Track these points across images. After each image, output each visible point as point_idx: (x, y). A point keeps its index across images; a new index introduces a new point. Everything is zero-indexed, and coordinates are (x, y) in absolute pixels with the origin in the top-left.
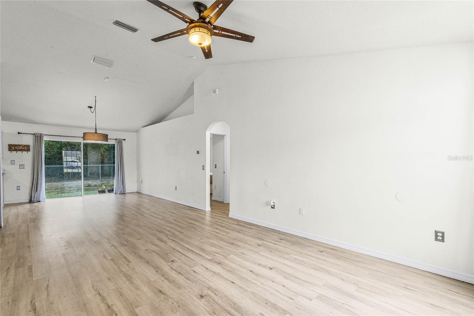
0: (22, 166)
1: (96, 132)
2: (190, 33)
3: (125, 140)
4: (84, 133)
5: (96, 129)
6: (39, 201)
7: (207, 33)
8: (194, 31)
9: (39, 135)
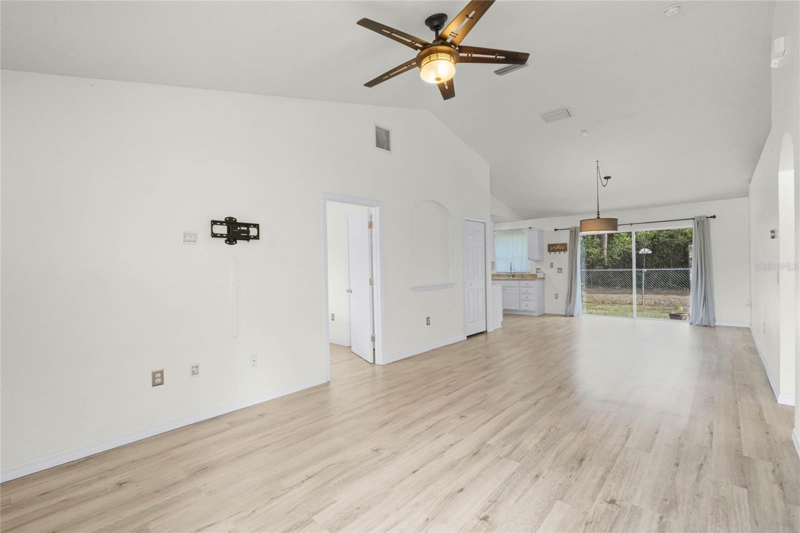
0: (560, 270)
1: (598, 217)
2: (422, 66)
3: (714, 217)
4: (581, 221)
5: (598, 212)
6: (573, 316)
7: (449, 59)
8: (429, 60)
9: (574, 230)
